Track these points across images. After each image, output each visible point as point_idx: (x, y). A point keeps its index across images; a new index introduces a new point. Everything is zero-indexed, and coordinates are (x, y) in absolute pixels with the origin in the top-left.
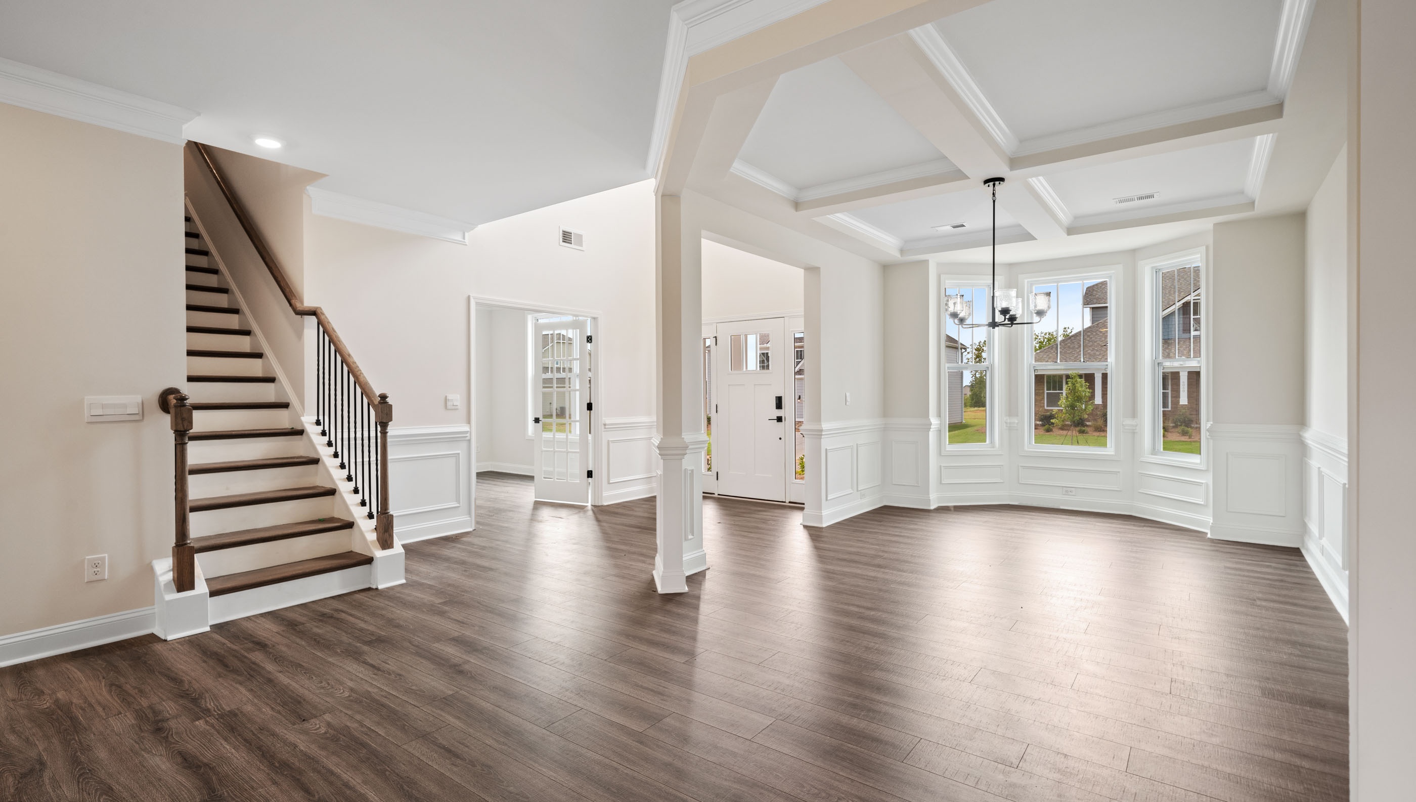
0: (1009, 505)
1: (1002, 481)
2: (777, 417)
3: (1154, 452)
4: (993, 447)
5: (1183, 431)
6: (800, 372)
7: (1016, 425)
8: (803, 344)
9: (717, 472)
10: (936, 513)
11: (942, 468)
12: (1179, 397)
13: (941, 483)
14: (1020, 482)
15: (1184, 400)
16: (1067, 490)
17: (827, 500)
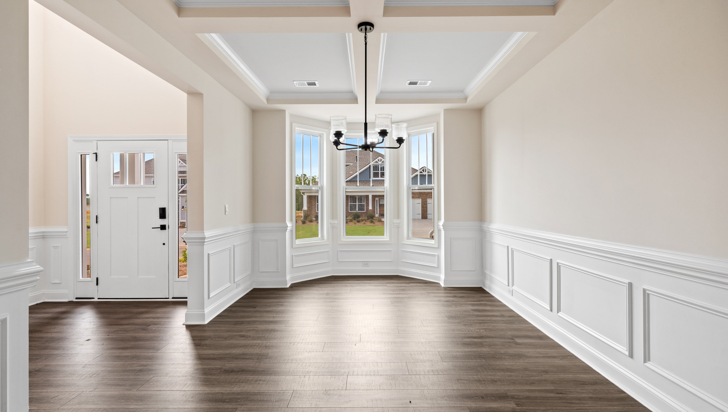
0: (332, 276)
1: (328, 261)
2: (161, 226)
3: (408, 238)
4: (323, 240)
5: (371, 221)
6: (184, 192)
7: (336, 225)
8: (186, 175)
9: (97, 278)
10: (292, 290)
11: (294, 256)
12: (369, 206)
13: (293, 267)
14: (339, 261)
15: (370, 208)
16: (366, 264)
17: (209, 298)
